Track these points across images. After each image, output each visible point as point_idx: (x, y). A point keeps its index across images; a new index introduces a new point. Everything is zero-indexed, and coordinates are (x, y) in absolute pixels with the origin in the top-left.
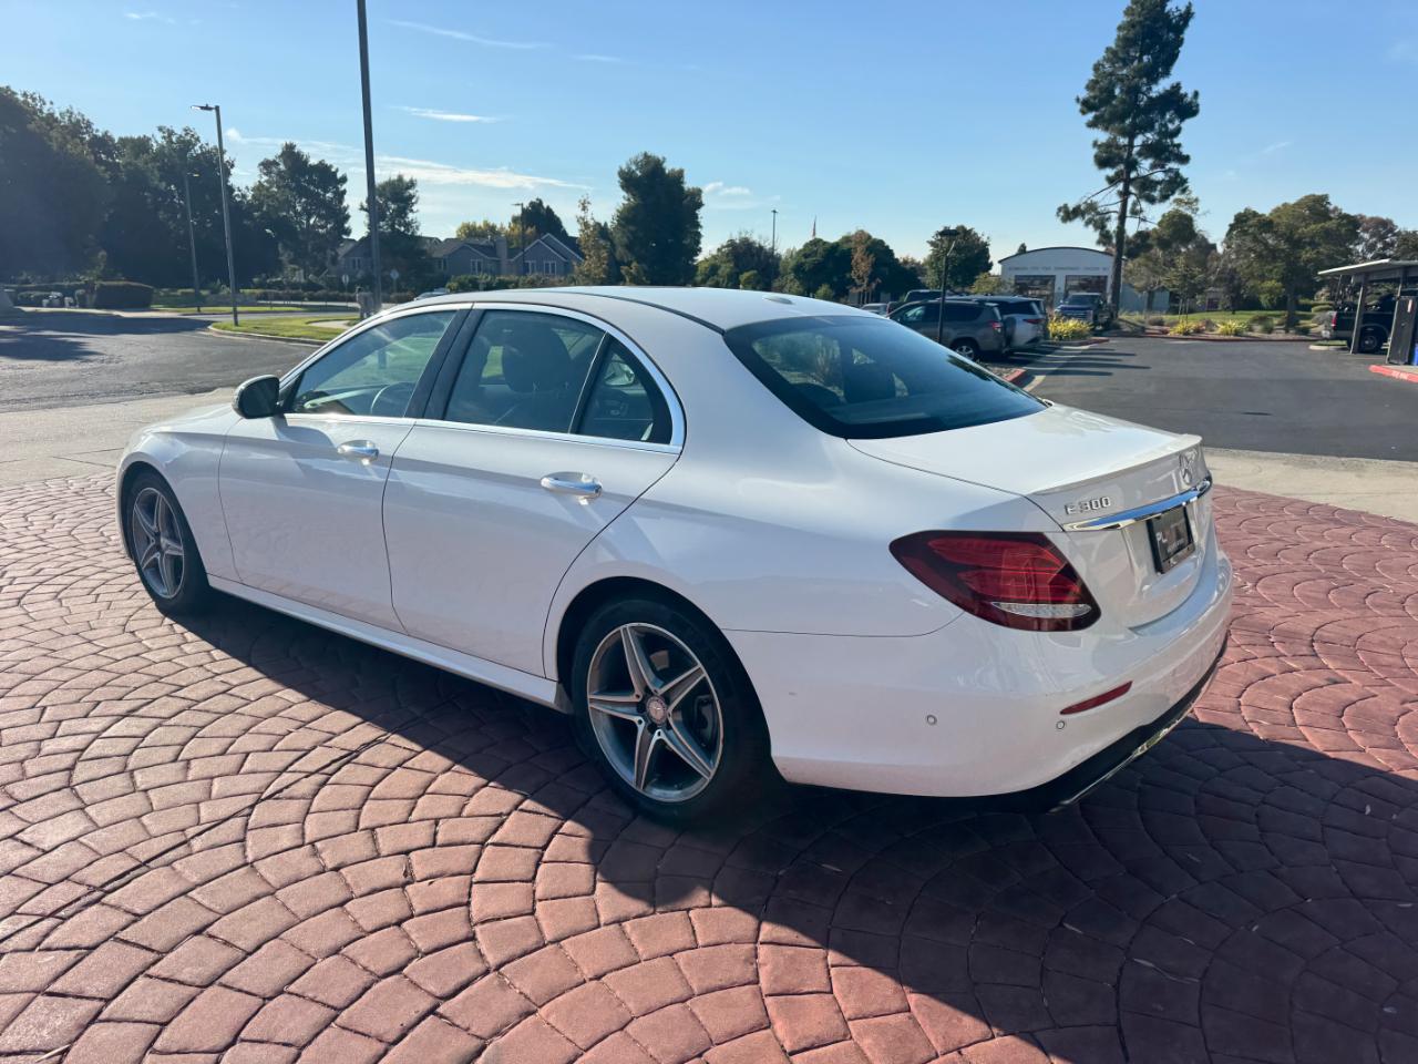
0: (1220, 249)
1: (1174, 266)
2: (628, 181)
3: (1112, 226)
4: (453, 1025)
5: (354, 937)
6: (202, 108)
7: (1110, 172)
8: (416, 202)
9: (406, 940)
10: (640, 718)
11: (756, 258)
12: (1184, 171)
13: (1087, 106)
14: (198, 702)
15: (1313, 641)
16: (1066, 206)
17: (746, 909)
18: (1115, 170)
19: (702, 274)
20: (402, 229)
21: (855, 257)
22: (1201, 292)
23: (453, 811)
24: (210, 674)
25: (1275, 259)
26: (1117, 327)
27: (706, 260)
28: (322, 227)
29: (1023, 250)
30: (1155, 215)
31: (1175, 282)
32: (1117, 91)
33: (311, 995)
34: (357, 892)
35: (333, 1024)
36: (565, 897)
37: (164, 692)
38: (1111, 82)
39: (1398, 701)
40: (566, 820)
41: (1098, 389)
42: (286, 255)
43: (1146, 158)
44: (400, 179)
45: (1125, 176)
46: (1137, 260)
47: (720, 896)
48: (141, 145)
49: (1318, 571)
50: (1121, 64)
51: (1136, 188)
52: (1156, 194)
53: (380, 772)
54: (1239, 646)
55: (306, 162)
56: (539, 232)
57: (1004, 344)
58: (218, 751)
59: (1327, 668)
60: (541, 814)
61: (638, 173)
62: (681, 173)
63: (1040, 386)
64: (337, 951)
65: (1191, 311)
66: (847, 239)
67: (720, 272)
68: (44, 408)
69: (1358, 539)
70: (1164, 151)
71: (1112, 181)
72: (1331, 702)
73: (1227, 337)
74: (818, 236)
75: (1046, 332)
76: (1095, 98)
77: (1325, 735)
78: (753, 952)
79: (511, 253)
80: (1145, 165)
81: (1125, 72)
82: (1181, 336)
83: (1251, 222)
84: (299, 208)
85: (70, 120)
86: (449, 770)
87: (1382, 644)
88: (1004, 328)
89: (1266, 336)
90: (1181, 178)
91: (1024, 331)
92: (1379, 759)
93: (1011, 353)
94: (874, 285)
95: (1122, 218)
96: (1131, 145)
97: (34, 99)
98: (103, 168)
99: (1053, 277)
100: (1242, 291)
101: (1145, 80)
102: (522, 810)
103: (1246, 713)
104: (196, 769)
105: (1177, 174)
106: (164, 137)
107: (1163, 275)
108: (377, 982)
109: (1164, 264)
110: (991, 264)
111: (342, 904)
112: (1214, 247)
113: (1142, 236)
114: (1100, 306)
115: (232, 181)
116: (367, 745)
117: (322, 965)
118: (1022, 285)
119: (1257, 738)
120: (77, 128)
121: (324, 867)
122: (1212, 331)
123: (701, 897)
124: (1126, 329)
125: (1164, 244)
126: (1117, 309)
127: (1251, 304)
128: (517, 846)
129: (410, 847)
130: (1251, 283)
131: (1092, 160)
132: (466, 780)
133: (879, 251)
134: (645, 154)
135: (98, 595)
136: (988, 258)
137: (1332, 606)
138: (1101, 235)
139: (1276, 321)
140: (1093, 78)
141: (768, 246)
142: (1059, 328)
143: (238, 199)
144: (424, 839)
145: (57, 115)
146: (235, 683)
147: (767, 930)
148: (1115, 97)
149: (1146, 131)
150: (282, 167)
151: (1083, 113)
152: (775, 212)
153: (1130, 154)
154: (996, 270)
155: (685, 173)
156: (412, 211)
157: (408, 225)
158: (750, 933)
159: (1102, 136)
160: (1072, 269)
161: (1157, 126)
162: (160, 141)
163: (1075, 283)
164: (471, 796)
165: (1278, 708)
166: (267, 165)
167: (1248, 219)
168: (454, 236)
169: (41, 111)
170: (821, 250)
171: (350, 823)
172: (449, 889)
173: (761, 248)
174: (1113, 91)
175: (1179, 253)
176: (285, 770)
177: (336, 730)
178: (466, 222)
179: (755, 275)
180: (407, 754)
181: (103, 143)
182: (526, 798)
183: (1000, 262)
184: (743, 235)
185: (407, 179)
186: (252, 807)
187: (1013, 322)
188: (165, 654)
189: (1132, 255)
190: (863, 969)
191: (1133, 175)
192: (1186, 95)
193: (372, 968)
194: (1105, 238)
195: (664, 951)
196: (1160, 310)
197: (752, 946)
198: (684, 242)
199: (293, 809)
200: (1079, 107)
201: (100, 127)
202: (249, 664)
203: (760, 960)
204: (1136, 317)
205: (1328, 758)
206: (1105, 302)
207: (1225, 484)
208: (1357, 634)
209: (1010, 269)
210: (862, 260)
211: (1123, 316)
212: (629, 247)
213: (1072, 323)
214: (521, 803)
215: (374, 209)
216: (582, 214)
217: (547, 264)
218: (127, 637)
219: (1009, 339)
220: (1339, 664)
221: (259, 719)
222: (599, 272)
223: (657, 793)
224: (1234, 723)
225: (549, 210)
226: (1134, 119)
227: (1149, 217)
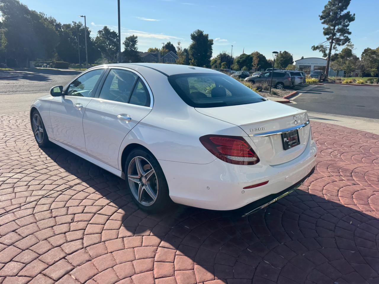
0: (360, 59)
1: (345, 64)
2: (193, 37)
3: (327, 52)
4: (68, 262)
5: (52, 236)
6: (81, 16)
7: (328, 36)
8: (137, 42)
9: (65, 238)
10: (140, 182)
11: (227, 58)
12: (350, 36)
13: (322, 18)
14: (38, 170)
15: (352, 172)
16: (314, 46)
17: (158, 237)
19: (212, 63)
20: (133, 49)
21: (254, 59)
22: (353, 71)
23: (91, 204)
24: (44, 163)
25: (375, 62)
26: (327, 81)
27: (214, 59)
28: (113, 48)
29: (303, 58)
30: (340, 49)
31: (345, 68)
32: (331, 14)
33: (35, 250)
34: (58, 224)
35: (37, 259)
36: (111, 230)
37: (31, 167)
38: (329, 11)
39: (372, 191)
40: (120, 209)
41: (316, 98)
42: (104, 56)
43: (338, 33)
44: (133, 36)
45: (332, 38)
46: (335, 62)
47: (153, 233)
48: (68, 26)
49: (362, 152)
50: (332, 6)
51: (335, 41)
52: (341, 43)
53: (76, 192)
54: (329, 172)
55: (110, 31)
56: (169, 51)
57: (291, 84)
58: (38, 184)
59: (354, 180)
60: (113, 206)
61: (196, 35)
62: (208, 35)
63: (300, 96)
64: (46, 239)
65: (350, 76)
66: (252, 54)
67: (217, 62)
68: (34, 93)
70: (344, 31)
71: (328, 39)
72: (351, 190)
73: (359, 84)
74: (244, 53)
75: (305, 81)
76: (324, 15)
77: (346, 200)
78: (156, 249)
79: (161, 56)
80: (338, 35)
81: (334, 8)
82: (346, 84)
83: (369, 52)
84: (107, 43)
85: (51, 19)
86: (94, 193)
87: (373, 174)
88: (292, 79)
89: (371, 84)
90: (348, 38)
91: (297, 81)
92: (360, 208)
93: (294, 86)
94: (258, 67)
95: (330, 50)
96: (334, 29)
97: (42, 14)
98: (57, 32)
99: (311, 66)
100: (365, 71)
101: (339, 10)
102: (109, 205)
103: (324, 192)
104: (30, 188)
105: (347, 37)
106: (74, 24)
107: (342, 66)
108: (53, 248)
109: (342, 63)
110: (293, 62)
111: (52, 227)
112: (358, 58)
113: (336, 55)
114: (322, 74)
115: (90, 36)
116: (76, 185)
117: (41, 242)
118: (301, 68)
119: (325, 199)
120: (52, 22)
121: (52, 216)
122: (355, 82)
123: (148, 232)
124: (329, 81)
125: (342, 57)
126: (327, 76)
127: (368, 75)
128: (104, 215)
129: (76, 213)
130: (368, 69)
131: (323, 33)
132: (98, 195)
133: (261, 58)
134: (198, 30)
135: (25, 141)
136: (293, 60)
137: (362, 162)
138: (324, 54)
139: (375, 80)
140: (324, 10)
141: (230, 55)
142: (309, 80)
143: (92, 41)
144: (80, 211)
145: (48, 18)
146: (49, 166)
147: (163, 243)
148: (330, 15)
149: (339, 25)
150: (103, 32)
151: (321, 19)
152: (232, 46)
153: (334, 31)
154: (294, 64)
155: (209, 36)
156: (136, 44)
157: (135, 48)
158: (157, 244)
159: (326, 26)
160: (316, 64)
161: (342, 23)
162: (73, 25)
163: (317, 68)
164: (97, 200)
165: (334, 191)
166: (100, 32)
167: (368, 51)
168: (147, 51)
169: (44, 17)
170: (245, 57)
171: (63, 205)
172: (82, 225)
173: (228, 56)
174: (330, 14)
175: (347, 60)
176: (52, 190)
177: (69, 180)
178: (150, 48)
179: (226, 63)
180: (85, 188)
181: (59, 25)
182: (111, 202)
183: (295, 61)
184: (224, 52)
185: (135, 36)
186: (40, 199)
187: (294, 78)
188: (35, 157)
189: (333, 60)
190: (185, 256)
191: (334, 37)
192: (351, 15)
193: (53, 244)
194: (325, 55)
195: (132, 247)
196: (341, 76)
197: (157, 247)
198: (208, 54)
199: (50, 200)
200: (320, 18)
201: (58, 22)
202: (55, 161)
203: (157, 252)
204: (333, 78)
205: (345, 206)
206: (324, 73)
207: (343, 126)
208: (367, 171)
209: (298, 63)
210: (256, 60)
211: (329, 77)
212: (193, 55)
213: (313, 79)
214: (109, 203)
215: (127, 44)
216: (178, 46)
217: (171, 60)
218: (28, 152)
219: (293, 83)
220: (358, 179)
221: (51, 176)
222: (182, 61)
223: (144, 203)
224: (319, 194)
225: (172, 45)
226: (336, 21)
227: (338, 50)
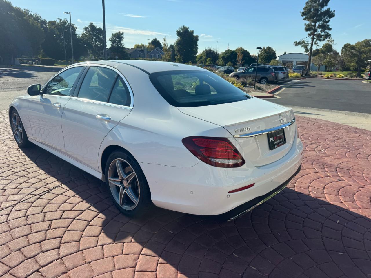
0: (340, 54)
1: (326, 58)
2: (179, 33)
3: (309, 47)
6: (66, 13)
7: (309, 32)
8: (123, 39)
11: (212, 54)
12: (330, 32)
13: (303, 14)
14: (16, 173)
15: (337, 167)
16: (296, 42)
18: (311, 32)
19: (198, 58)
20: (120, 46)
21: (238, 54)
22: (334, 66)
23: (70, 209)
24: (23, 165)
25: (355, 57)
26: (309, 75)
27: (199, 55)
28: (99, 45)
29: (285, 53)
30: (321, 44)
31: (326, 63)
32: (312, 10)
37: (9, 169)
38: (310, 7)
39: (357, 187)
40: (100, 213)
41: (299, 92)
42: (90, 52)
43: (319, 29)
44: (120, 32)
45: (313, 34)
46: (315, 57)
48: (53, 23)
49: (345, 146)
50: (313, 3)
51: (316, 37)
52: (322, 39)
54: (315, 168)
55: (96, 28)
56: (155, 47)
57: (275, 79)
58: (15, 187)
59: (339, 176)
60: (94, 211)
61: (182, 31)
62: (193, 31)
63: (284, 91)
65: (331, 71)
66: (237, 50)
67: (203, 58)
69: (360, 137)
70: (325, 27)
71: (309, 35)
73: (339, 78)
74: (229, 49)
75: (288, 76)
76: (306, 12)
77: (332, 197)
79: (148, 52)
80: (319, 31)
81: (314, 5)
82: (327, 78)
83: (348, 47)
84: (94, 40)
85: (36, 16)
86: (74, 196)
87: (358, 169)
88: (275, 75)
89: (351, 78)
90: (329, 34)
91: (281, 75)
92: (346, 205)
93: (277, 81)
94: (243, 62)
95: (312, 45)
96: (315, 25)
97: (27, 11)
98: (42, 28)
99: (293, 61)
100: (345, 66)
101: (320, 7)
102: (89, 209)
103: (310, 189)
104: (6, 193)
105: (328, 33)
106: (59, 21)
107: (323, 61)
109: (323, 58)
110: (276, 57)
112: (338, 53)
113: (317, 50)
114: (304, 69)
115: (76, 32)
116: (55, 187)
118: (284, 63)
120: (37, 18)
122: (335, 77)
124: (311, 76)
125: (323, 52)
126: (309, 70)
127: (348, 69)
130: (348, 64)
131: (304, 29)
133: (245, 54)
134: (184, 26)
136: (276, 55)
137: (346, 157)
138: (306, 50)
139: (354, 74)
140: (305, 6)
141: (215, 51)
142: (292, 75)
143: (77, 37)
145: (33, 15)
146: (28, 168)
148: (311, 12)
149: (320, 21)
150: (89, 29)
151: (302, 16)
152: (217, 42)
153: (315, 27)
154: (277, 59)
155: (194, 31)
156: (122, 41)
157: (121, 45)
159: (307, 22)
160: (298, 59)
161: (323, 20)
162: (58, 22)
163: (299, 63)
164: (77, 204)
165: (320, 188)
166: (86, 29)
167: (348, 46)
168: (133, 48)
169: (29, 14)
170: (230, 52)
173: (214, 52)
174: (311, 10)
175: (328, 55)
176: (30, 193)
177: (48, 183)
178: (136, 44)
179: (211, 59)
181: (44, 22)
182: (92, 206)
183: (278, 57)
184: (209, 48)
185: (121, 32)
186: (16, 204)
187: (278, 73)
188: (14, 159)
189: (314, 55)
191: (316, 33)
192: (331, 11)
194: (307, 50)
196: (322, 71)
198: (193, 50)
199: (26, 206)
200: (301, 14)
201: (43, 18)
204: (315, 72)
205: (331, 204)
206: (306, 68)
207: (326, 120)
209: (281, 59)
210: (240, 55)
211: (311, 72)
212: (178, 51)
213: (296, 74)
215: (113, 41)
216: (164, 42)
217: (157, 55)
218: (6, 153)
219: (276, 78)
220: (343, 175)
222: (168, 57)
225: (158, 41)
226: (317, 17)
227: (319, 45)
